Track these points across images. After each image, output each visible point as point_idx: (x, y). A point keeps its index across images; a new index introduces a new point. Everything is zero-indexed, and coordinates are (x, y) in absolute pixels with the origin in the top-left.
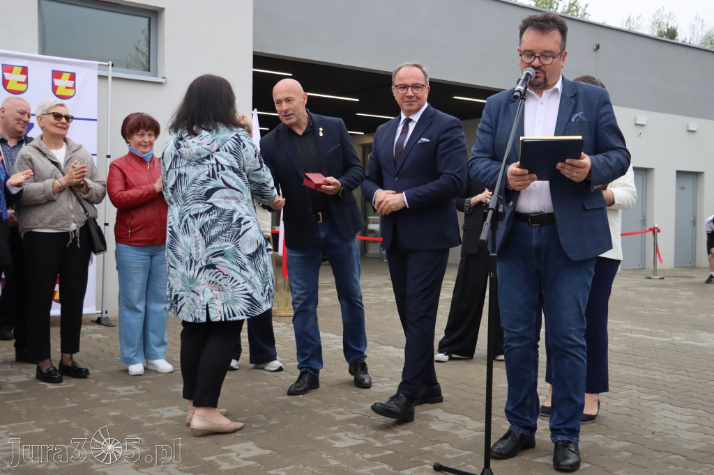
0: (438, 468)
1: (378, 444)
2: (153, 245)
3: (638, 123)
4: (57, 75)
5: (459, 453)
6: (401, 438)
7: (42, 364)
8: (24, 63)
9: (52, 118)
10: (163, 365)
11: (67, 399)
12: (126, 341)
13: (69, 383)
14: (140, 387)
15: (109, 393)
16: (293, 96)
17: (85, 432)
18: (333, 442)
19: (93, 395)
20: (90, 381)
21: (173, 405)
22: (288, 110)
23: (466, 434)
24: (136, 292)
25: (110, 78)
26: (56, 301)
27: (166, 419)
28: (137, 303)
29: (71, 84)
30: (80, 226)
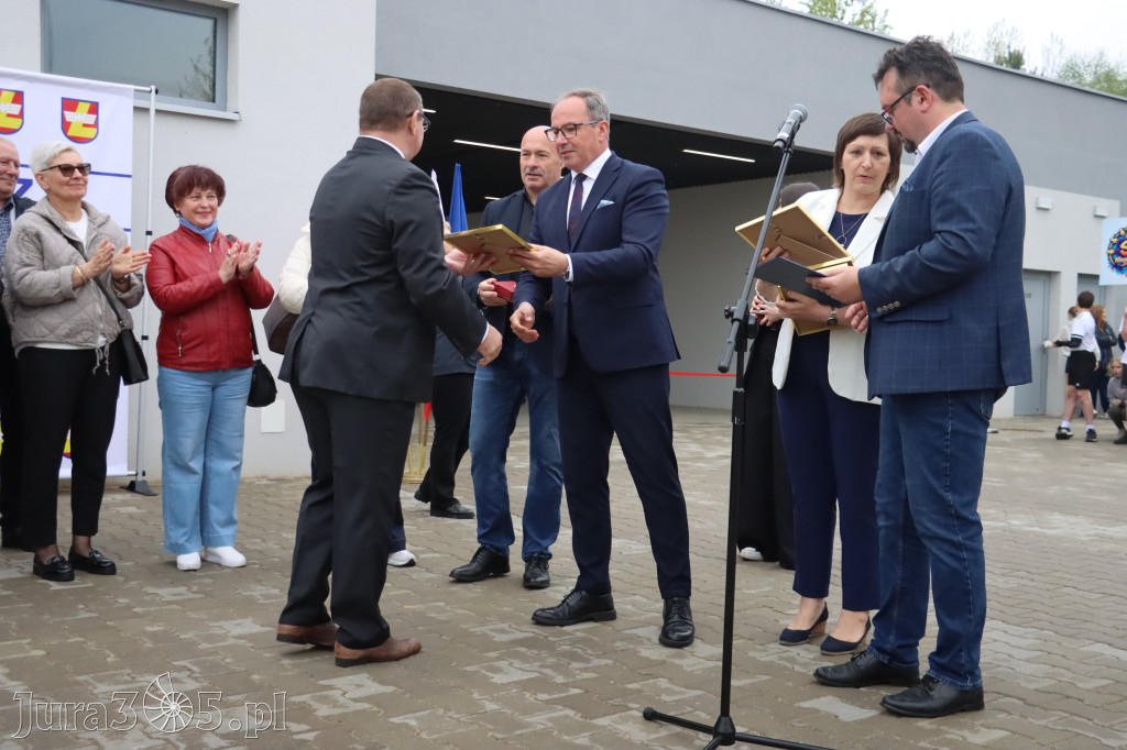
0: (651, 716)
1: (560, 679)
4: (69, 105)
5: (681, 693)
6: (593, 670)
7: (42, 552)
8: (18, 86)
9: (59, 174)
10: (230, 556)
11: (81, 606)
12: (173, 517)
13: (83, 582)
14: (195, 588)
15: (146, 598)
17: (109, 656)
18: (491, 675)
19: (121, 601)
20: (118, 578)
21: (245, 617)
22: (535, 167)
23: (694, 665)
24: (189, 442)
25: (152, 112)
26: (67, 456)
27: (234, 637)
28: (191, 459)
29: (91, 119)
30: (111, 341)
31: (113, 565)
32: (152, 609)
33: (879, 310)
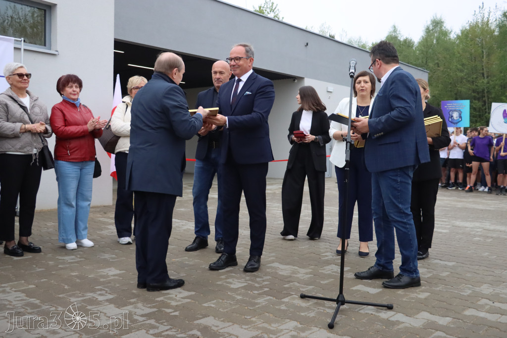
0: (303, 297)
1: (257, 285)
2: (82, 162)
3: (329, 90)
7: (8, 244)
9: (17, 77)
10: (87, 242)
13: (28, 256)
15: (60, 261)
16: (224, 71)
18: (229, 285)
19: (50, 263)
21: (110, 267)
22: (219, 78)
23: (303, 276)
24: (72, 194)
25: (22, 50)
27: (112, 276)
30: (39, 151)
31: (40, 248)
32: (67, 265)
33: (375, 136)
